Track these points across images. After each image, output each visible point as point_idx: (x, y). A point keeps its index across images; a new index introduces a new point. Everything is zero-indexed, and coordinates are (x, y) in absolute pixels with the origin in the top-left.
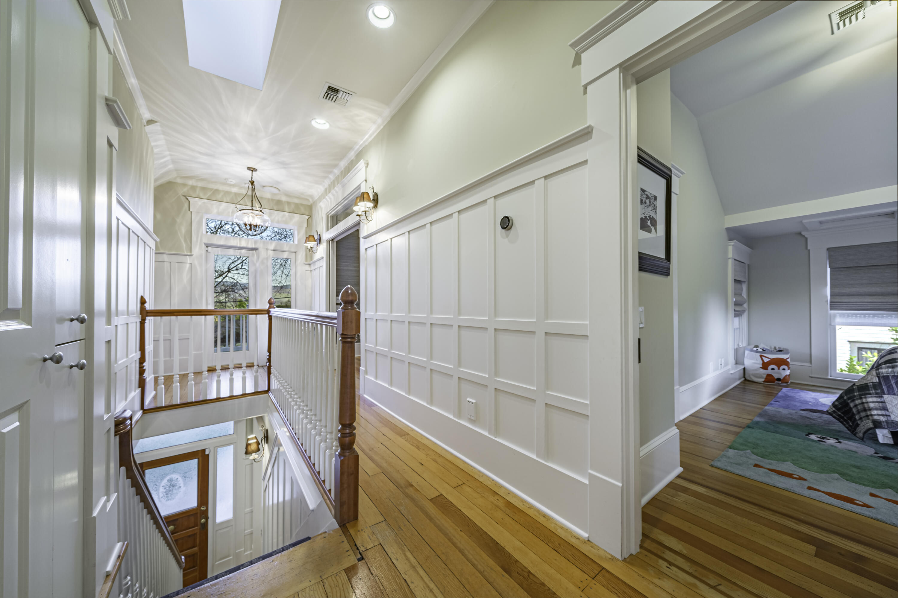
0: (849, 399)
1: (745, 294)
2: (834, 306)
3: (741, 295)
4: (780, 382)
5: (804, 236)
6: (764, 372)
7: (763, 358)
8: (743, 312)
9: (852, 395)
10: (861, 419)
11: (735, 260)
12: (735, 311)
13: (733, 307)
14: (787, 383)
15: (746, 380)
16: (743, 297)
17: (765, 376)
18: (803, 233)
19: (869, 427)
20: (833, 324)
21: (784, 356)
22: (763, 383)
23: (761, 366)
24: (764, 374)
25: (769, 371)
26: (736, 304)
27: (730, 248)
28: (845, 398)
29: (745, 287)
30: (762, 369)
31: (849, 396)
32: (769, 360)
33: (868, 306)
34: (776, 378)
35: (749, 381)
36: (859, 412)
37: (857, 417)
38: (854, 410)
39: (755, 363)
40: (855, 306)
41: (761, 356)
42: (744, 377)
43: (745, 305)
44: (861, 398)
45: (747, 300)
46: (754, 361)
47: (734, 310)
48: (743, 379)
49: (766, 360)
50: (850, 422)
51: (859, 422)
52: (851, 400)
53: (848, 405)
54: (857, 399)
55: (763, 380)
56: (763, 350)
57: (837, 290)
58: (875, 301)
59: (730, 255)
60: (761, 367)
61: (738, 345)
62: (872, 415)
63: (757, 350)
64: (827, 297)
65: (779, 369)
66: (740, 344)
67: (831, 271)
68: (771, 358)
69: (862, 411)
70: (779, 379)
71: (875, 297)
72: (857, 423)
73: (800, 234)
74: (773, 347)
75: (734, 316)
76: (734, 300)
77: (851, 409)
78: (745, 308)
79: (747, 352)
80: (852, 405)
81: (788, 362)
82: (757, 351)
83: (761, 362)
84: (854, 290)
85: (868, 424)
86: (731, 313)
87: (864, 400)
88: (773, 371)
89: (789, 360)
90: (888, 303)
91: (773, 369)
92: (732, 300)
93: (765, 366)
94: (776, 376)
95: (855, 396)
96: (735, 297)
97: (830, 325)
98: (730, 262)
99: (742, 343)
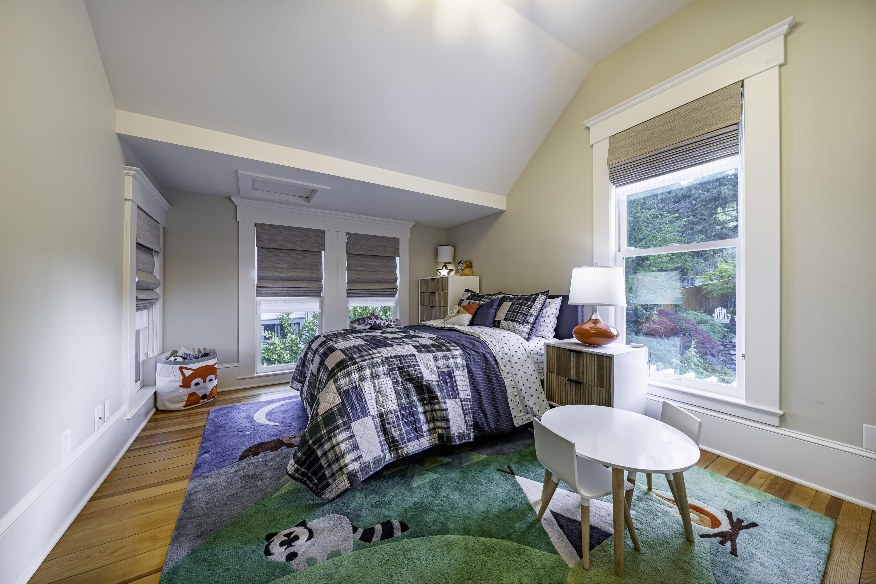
0: (315, 443)
1: (157, 272)
2: (261, 291)
3: (152, 273)
4: (206, 400)
5: (233, 203)
6: (185, 392)
7: (183, 370)
8: (153, 301)
9: (318, 435)
10: (333, 475)
11: (138, 207)
12: (137, 300)
13: (134, 293)
14: (214, 397)
15: (157, 410)
16: (155, 277)
17: (186, 398)
18: (233, 199)
19: (345, 488)
20: (258, 312)
21: (210, 362)
22: (183, 408)
23: (181, 384)
24: (185, 395)
25: (192, 389)
26: (140, 287)
27: (129, 183)
28: (311, 442)
29: (157, 261)
30: (182, 388)
31: (314, 438)
32: (192, 372)
33: (287, 291)
34: (201, 395)
35: (163, 412)
36: (330, 465)
37: (328, 473)
38: (323, 461)
39: (171, 381)
40: (277, 291)
41: (181, 369)
42: (155, 406)
43: (158, 290)
44: (330, 439)
45: (161, 282)
46: (170, 379)
47: (137, 297)
48: (154, 411)
49: (188, 373)
50: (314, 478)
51: (330, 481)
52: (318, 445)
53: (314, 452)
54: (326, 441)
55: (184, 404)
56: (185, 359)
57: (263, 274)
58: (292, 286)
59: (128, 193)
60: (180, 386)
61: (147, 354)
62: (346, 465)
63: (176, 359)
64: (254, 280)
65: (205, 382)
66: (150, 353)
67: (258, 251)
68: (195, 368)
69: (334, 462)
70: (204, 397)
71: (292, 282)
72: (328, 482)
73: (230, 199)
74: (197, 350)
75: (135, 308)
76: (137, 280)
77: (317, 459)
78: (158, 294)
79: (159, 365)
80: (319, 453)
81: (216, 368)
82: (175, 363)
83: (182, 377)
84: (277, 274)
85: (343, 484)
86: (130, 303)
87: (334, 442)
88: (197, 386)
89: (216, 366)
90: (300, 289)
91: (197, 384)
92: (132, 279)
93: (186, 383)
94: (200, 393)
95: (322, 437)
96: (137, 275)
97: (257, 313)
98: (129, 209)
99: (153, 351)
